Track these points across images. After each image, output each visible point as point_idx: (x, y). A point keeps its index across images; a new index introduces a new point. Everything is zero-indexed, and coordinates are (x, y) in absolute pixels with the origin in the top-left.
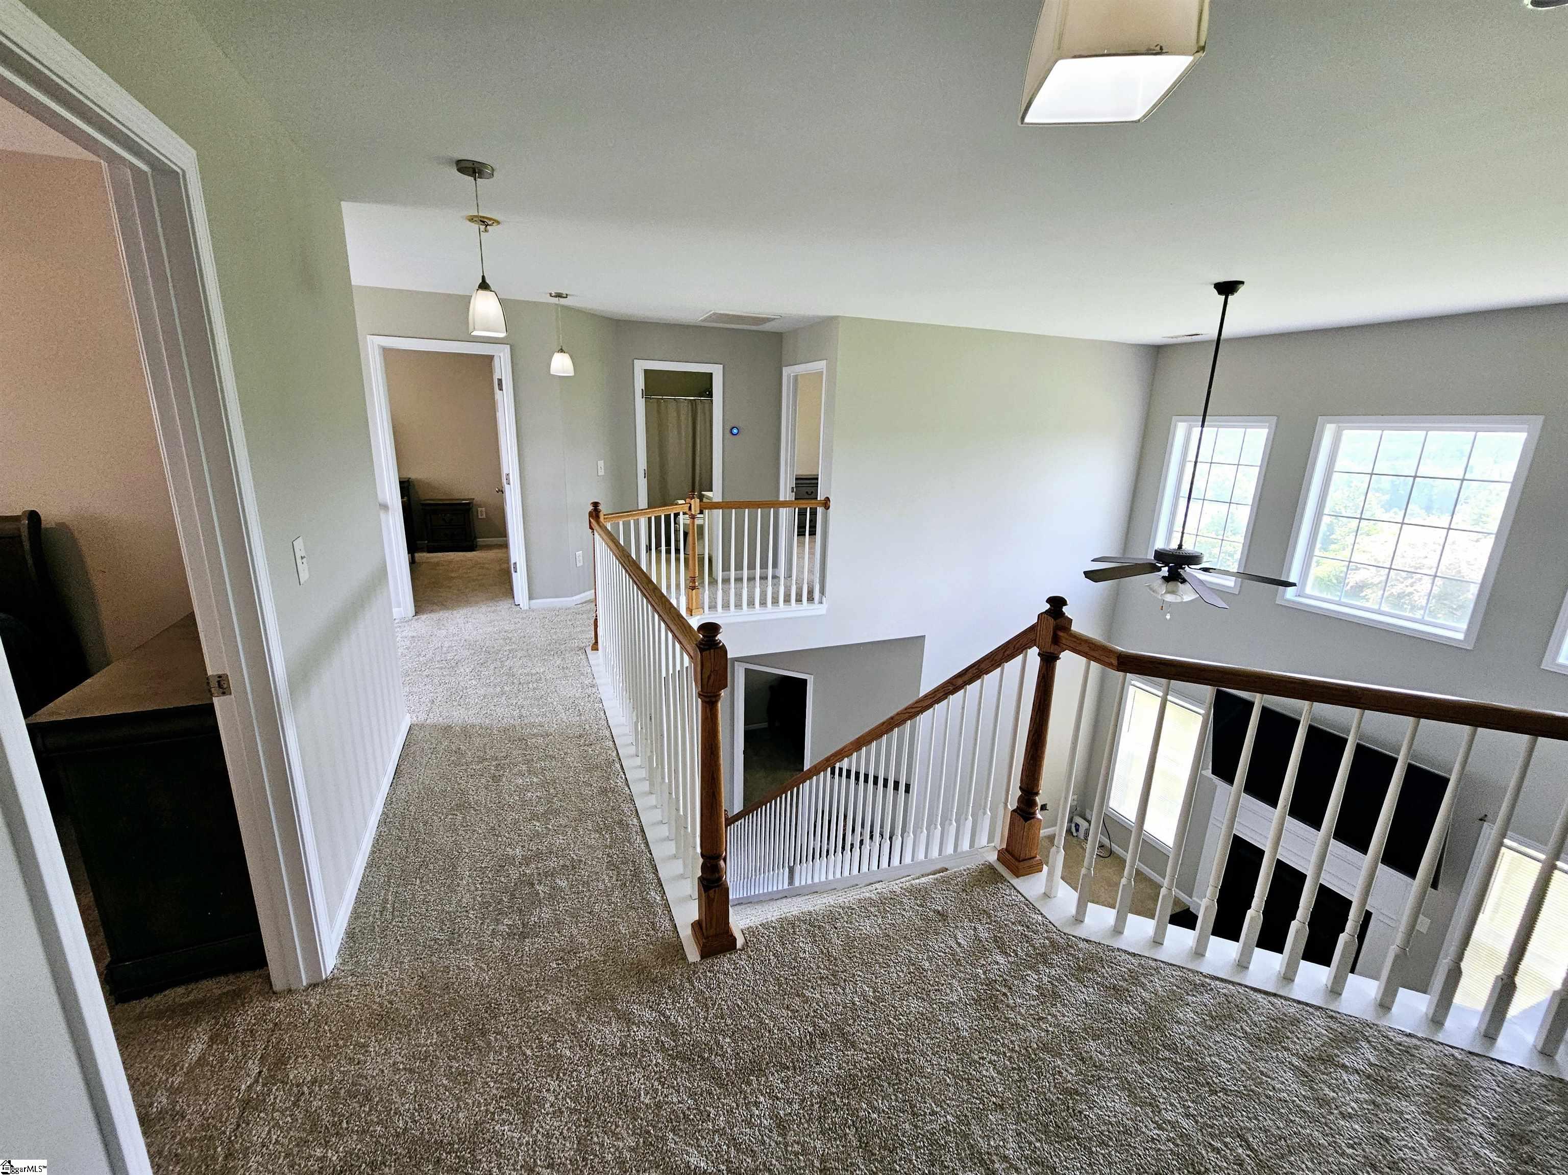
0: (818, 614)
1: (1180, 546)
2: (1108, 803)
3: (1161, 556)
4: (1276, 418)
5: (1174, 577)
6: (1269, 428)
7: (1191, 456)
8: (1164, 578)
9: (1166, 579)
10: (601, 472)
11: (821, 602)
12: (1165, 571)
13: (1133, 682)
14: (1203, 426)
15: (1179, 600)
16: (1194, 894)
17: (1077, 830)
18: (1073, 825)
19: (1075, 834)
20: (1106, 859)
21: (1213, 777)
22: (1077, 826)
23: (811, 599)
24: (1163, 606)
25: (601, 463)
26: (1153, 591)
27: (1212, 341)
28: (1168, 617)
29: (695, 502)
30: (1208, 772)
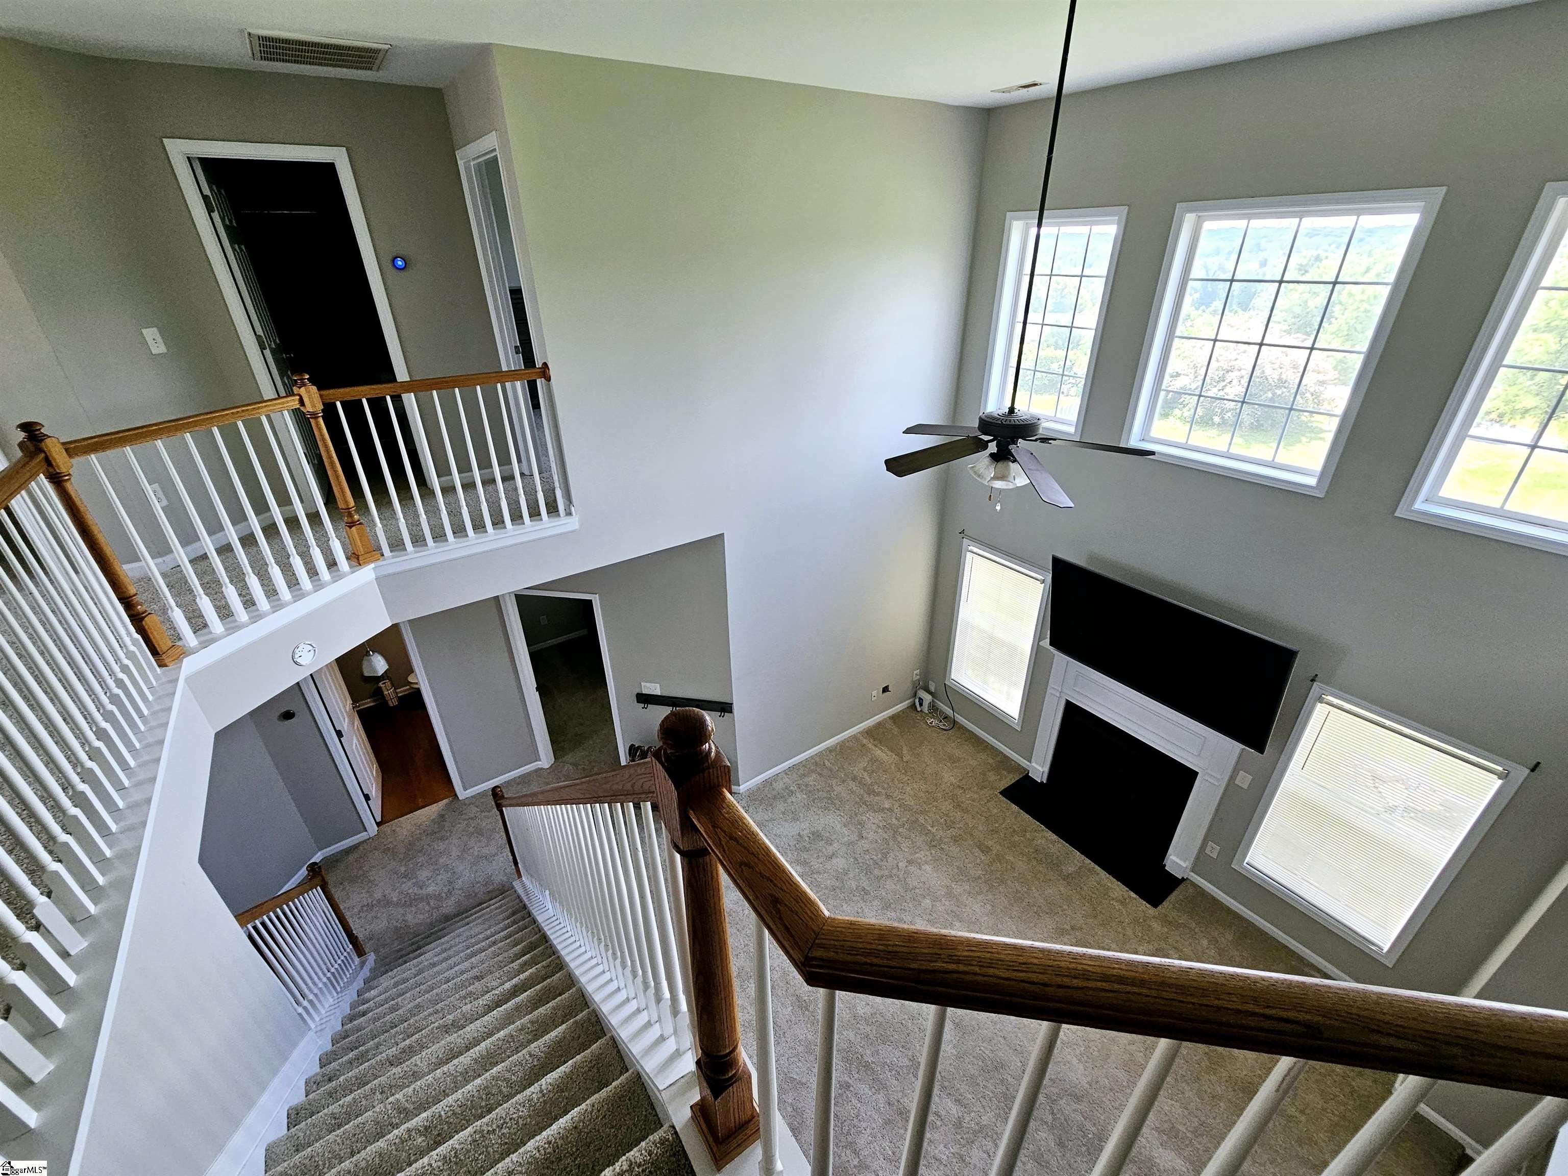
0: (565, 530)
1: (1012, 410)
2: (950, 675)
3: (988, 425)
4: (1127, 208)
5: (1003, 456)
6: (1118, 224)
7: (1027, 270)
8: (992, 456)
9: (995, 458)
10: (158, 347)
11: (569, 514)
12: (993, 448)
13: (970, 548)
14: (1040, 225)
15: (1011, 486)
16: (1033, 760)
17: (921, 705)
18: (917, 701)
19: (919, 709)
20: (950, 732)
21: (1052, 649)
22: (921, 700)
23: (552, 509)
24: (992, 495)
25: (151, 335)
26: (979, 476)
27: (1052, 98)
28: (998, 508)
29: (308, 392)
30: (1046, 643)
